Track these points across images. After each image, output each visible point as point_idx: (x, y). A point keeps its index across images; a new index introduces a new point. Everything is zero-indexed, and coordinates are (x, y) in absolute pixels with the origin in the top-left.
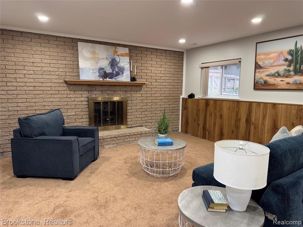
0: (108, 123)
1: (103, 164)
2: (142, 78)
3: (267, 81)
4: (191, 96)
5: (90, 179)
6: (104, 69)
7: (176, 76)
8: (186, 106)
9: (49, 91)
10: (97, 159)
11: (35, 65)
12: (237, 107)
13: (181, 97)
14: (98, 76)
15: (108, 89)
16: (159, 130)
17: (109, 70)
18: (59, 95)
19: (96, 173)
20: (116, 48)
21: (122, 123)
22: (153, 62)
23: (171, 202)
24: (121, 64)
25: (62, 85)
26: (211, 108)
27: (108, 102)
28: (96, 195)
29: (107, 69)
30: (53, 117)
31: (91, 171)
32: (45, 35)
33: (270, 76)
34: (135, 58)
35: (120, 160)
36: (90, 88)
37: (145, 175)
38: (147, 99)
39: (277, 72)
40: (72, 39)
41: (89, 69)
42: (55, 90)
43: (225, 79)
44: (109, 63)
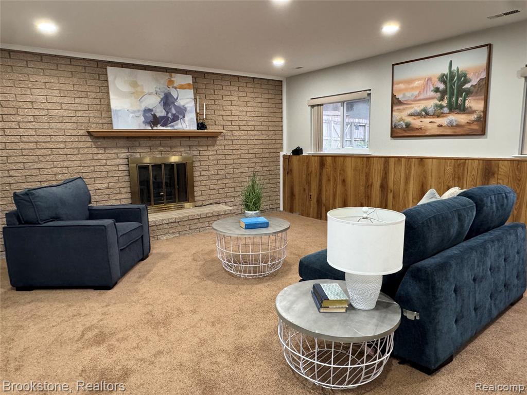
0: (163, 200)
1: (159, 264)
2: (215, 125)
3: (410, 124)
4: (298, 152)
5: (139, 286)
6: (152, 110)
7: (273, 119)
8: (290, 168)
9: (62, 150)
10: (147, 256)
11: (35, 106)
12: (367, 166)
13: (282, 154)
14: (144, 122)
15: (161, 143)
16: (246, 205)
17: (160, 112)
18: (80, 156)
19: (147, 277)
20: (171, 76)
21: (186, 200)
22: (233, 97)
23: (268, 311)
24: (181, 102)
25: (84, 138)
26: (328, 169)
27: (161, 165)
28: (150, 308)
29: (158, 110)
30: (71, 190)
31: (140, 274)
32: (50, 55)
33: (414, 116)
34: (204, 91)
35: (185, 257)
36: (130, 142)
37: (227, 276)
38: (226, 159)
39: (425, 110)
40: (97, 62)
41: (128, 110)
42: (73, 147)
43: (351, 125)
44: (161, 101)
